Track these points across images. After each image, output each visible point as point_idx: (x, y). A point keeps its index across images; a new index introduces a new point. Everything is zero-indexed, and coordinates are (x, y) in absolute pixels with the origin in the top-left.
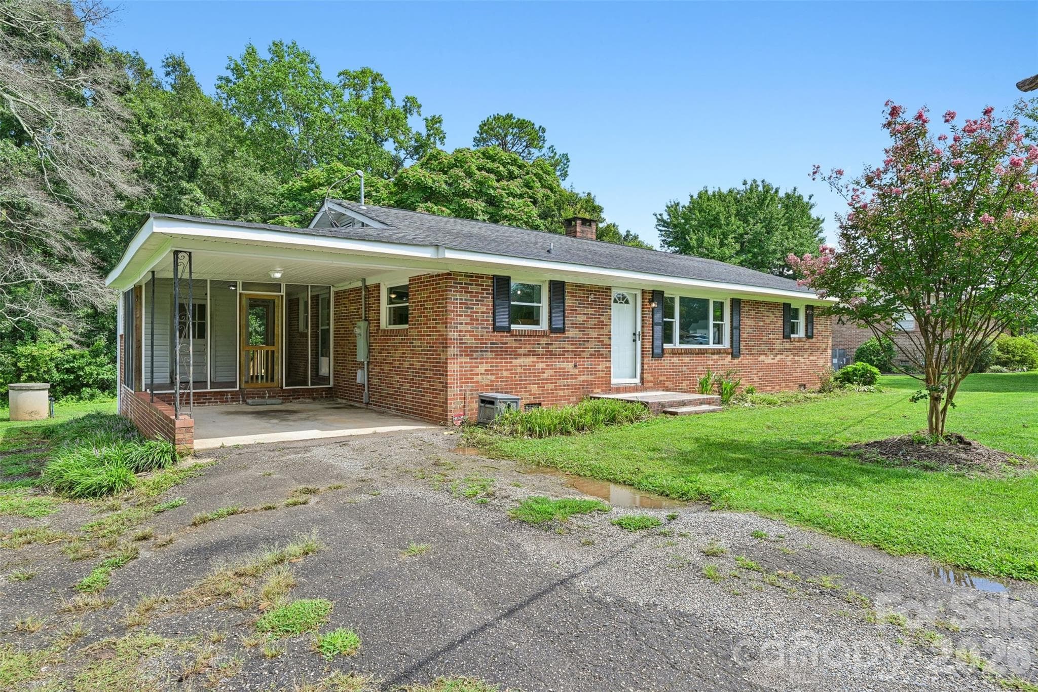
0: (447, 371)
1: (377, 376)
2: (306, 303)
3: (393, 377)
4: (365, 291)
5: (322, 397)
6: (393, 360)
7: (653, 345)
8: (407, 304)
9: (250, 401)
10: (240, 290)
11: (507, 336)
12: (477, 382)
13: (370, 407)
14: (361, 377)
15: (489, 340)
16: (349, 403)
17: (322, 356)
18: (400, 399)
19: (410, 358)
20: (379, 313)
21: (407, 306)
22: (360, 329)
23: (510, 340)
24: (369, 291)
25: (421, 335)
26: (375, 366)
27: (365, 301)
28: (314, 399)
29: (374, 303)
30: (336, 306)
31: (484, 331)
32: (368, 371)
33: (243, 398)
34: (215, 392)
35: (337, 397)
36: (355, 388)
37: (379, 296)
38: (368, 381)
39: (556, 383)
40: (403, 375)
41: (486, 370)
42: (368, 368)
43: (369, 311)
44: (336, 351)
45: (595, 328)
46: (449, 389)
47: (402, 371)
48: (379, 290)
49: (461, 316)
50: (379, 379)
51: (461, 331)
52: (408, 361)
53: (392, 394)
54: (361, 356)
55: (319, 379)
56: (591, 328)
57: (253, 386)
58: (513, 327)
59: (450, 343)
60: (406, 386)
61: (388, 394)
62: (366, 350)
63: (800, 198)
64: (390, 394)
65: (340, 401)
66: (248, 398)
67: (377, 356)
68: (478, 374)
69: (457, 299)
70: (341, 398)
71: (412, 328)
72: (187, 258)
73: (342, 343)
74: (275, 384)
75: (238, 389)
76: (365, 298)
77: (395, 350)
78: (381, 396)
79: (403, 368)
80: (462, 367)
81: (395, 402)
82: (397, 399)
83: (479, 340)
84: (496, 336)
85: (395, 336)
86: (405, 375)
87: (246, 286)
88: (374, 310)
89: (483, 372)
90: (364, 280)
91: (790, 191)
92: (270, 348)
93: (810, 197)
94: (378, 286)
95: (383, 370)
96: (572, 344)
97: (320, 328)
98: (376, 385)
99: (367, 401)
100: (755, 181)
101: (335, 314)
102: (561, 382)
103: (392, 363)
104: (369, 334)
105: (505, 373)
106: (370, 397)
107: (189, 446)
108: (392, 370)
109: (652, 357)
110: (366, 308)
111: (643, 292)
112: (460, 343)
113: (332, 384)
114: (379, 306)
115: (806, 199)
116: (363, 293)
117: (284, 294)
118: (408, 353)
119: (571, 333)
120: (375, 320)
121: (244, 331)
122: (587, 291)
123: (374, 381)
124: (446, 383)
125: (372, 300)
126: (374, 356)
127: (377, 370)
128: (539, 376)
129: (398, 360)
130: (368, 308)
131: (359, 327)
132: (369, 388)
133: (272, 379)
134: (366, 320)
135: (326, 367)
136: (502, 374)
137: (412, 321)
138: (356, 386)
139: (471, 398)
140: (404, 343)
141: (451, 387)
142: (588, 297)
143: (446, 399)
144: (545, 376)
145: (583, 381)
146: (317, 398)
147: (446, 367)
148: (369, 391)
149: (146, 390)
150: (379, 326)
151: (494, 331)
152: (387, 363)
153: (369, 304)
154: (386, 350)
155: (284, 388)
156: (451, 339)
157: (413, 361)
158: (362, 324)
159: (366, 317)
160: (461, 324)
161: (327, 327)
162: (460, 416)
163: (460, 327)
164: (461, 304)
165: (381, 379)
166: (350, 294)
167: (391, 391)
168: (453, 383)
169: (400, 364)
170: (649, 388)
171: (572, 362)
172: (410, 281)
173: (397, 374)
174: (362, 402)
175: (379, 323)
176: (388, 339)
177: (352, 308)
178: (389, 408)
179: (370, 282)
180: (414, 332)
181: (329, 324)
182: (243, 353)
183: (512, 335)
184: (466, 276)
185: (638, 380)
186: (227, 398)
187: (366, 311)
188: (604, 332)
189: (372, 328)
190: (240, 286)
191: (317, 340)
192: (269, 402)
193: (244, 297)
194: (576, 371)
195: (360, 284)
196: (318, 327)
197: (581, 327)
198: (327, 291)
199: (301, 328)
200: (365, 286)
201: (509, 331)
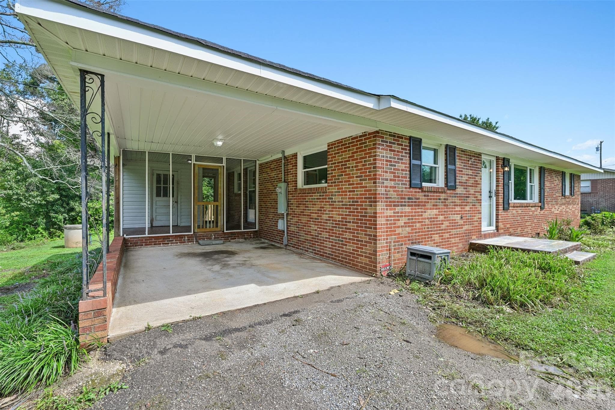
0: (376, 225)
1: (294, 224)
2: (240, 174)
3: (310, 227)
4: (285, 161)
5: (251, 237)
6: (311, 213)
7: (503, 200)
8: (326, 166)
9: (201, 242)
10: (193, 161)
11: (419, 192)
12: (399, 234)
13: (288, 248)
14: (281, 225)
15: (407, 195)
16: (271, 243)
17: (250, 208)
18: (318, 245)
19: (329, 211)
20: (296, 176)
21: (326, 168)
22: (281, 189)
23: (420, 195)
24: (287, 160)
25: (342, 192)
26: (293, 217)
27: (285, 168)
28: (245, 239)
29: (292, 169)
30: (260, 174)
31: (403, 187)
32: (287, 221)
33: (196, 239)
34: (176, 236)
35: (261, 238)
36: (275, 233)
37: (296, 163)
38: (287, 228)
39: (450, 232)
40: (321, 225)
41: (405, 223)
42: (287, 219)
43: (287, 175)
44: (260, 205)
45: (473, 186)
46: (378, 242)
47: (321, 222)
48: (297, 158)
49: (386, 172)
50: (297, 227)
51: (387, 187)
52: (326, 214)
53: (310, 240)
54: (282, 209)
55: (248, 225)
56: (470, 186)
57: (203, 230)
58: (424, 184)
59: (379, 198)
60: (325, 235)
61: (305, 239)
62: (286, 205)
64: (308, 240)
65: (263, 240)
66: (200, 239)
67: (295, 209)
68: (399, 227)
69: (383, 157)
70: (264, 239)
71: (332, 186)
72: (98, 82)
73: (265, 199)
74: (219, 228)
75: (192, 233)
76: (285, 166)
77: (313, 204)
78: (299, 240)
79: (322, 219)
80: (387, 220)
81: (313, 247)
82: (315, 245)
83: (400, 195)
84: (412, 192)
85: (312, 193)
86: (324, 225)
87: (198, 158)
88: (292, 174)
89: (403, 224)
90: (283, 152)
91: (485, 120)
92: (216, 203)
94: (295, 156)
95: (301, 220)
96: (460, 200)
97: (249, 190)
98: (294, 232)
99: (286, 243)
101: (259, 180)
102: (454, 232)
103: (310, 215)
104: (288, 192)
105: (418, 225)
106: (288, 241)
108: (310, 221)
109: (503, 210)
110: (285, 173)
111: (498, 158)
112: (386, 198)
113: (257, 227)
114: (296, 171)
116: (283, 162)
117: (225, 165)
118: (328, 207)
119: (460, 190)
120: (293, 181)
121: (197, 191)
122: (468, 155)
123: (292, 228)
124: (375, 236)
125: (290, 167)
126: (292, 209)
127: (295, 219)
128: (440, 227)
129: (316, 213)
130: (287, 173)
131: (280, 188)
132: (287, 233)
133: (217, 226)
134: (285, 182)
135: (252, 215)
136: (416, 226)
137: (332, 180)
138: (277, 231)
139: (395, 249)
140: (323, 199)
141: (379, 240)
142: (469, 161)
143: (375, 251)
144: (443, 227)
145: (466, 230)
146: (248, 238)
147: (376, 221)
148: (288, 236)
149: (123, 235)
150: (296, 186)
151: (410, 187)
152: (305, 215)
153: (287, 170)
154: (303, 204)
155: (225, 231)
156: (379, 194)
157: (332, 214)
158: (283, 185)
159: (285, 180)
160: (387, 180)
161: (254, 189)
162: (386, 266)
163: (386, 183)
164: (387, 161)
165: (299, 228)
166: (271, 164)
167: (309, 237)
168: (381, 236)
169: (318, 216)
170: (501, 233)
171: (459, 214)
172: (328, 146)
173: (315, 225)
174: (282, 244)
175: (296, 184)
176: (305, 196)
177: (273, 174)
178: (308, 251)
179: (288, 152)
180: (334, 189)
181: (255, 187)
182: (196, 207)
183: (422, 191)
184: (390, 135)
185: (494, 228)
186: (185, 240)
187: (285, 175)
188: (478, 189)
189: (291, 188)
190: (193, 158)
191: (246, 198)
192: (214, 242)
193: (197, 168)
194: (461, 222)
195: (280, 155)
196: (247, 189)
197: (465, 185)
198: (254, 164)
199: (236, 190)
200: (285, 157)
201: (421, 188)
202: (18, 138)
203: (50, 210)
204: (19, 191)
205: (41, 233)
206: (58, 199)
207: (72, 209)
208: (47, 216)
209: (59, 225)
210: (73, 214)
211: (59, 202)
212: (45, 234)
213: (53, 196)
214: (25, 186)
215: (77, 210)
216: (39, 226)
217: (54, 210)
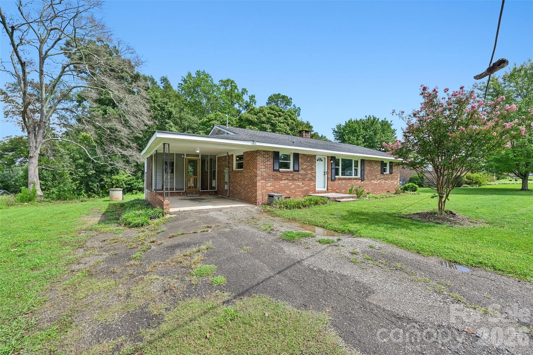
0: (256, 185)
1: (232, 187)
2: (208, 161)
3: (237, 187)
4: (228, 157)
5: (213, 194)
7: (331, 176)
9: (188, 195)
10: (185, 157)
11: (278, 173)
12: (267, 189)
13: (229, 198)
14: (226, 187)
15: (272, 174)
16: (222, 196)
17: (213, 180)
18: (240, 195)
20: (233, 165)
21: (243, 162)
22: (226, 170)
23: (279, 175)
25: (248, 173)
26: (231, 183)
27: (228, 160)
28: (210, 195)
29: (231, 161)
30: (218, 162)
31: (270, 171)
32: (229, 185)
33: (186, 194)
34: (177, 192)
37: (233, 159)
38: (229, 189)
39: (296, 190)
41: (270, 185)
44: (218, 178)
45: (310, 170)
47: (241, 185)
49: (262, 166)
51: (261, 171)
52: (243, 182)
54: (227, 179)
55: (212, 188)
57: (189, 190)
58: (280, 170)
59: (258, 175)
60: (242, 190)
63: (387, 122)
65: (219, 195)
68: (267, 186)
69: (260, 160)
71: (244, 170)
72: (168, 146)
73: (220, 175)
74: (197, 189)
75: (184, 191)
77: (239, 178)
78: (233, 194)
80: (262, 184)
81: (238, 196)
83: (268, 174)
84: (274, 173)
85: (238, 173)
86: (242, 187)
87: (188, 155)
88: (231, 164)
90: (228, 153)
91: (383, 119)
92: (195, 177)
93: (391, 121)
94: (232, 155)
95: (234, 185)
96: (301, 176)
98: (232, 190)
99: (229, 196)
100: (370, 116)
101: (218, 165)
102: (298, 190)
103: (237, 182)
104: (229, 172)
105: (277, 186)
106: (229, 194)
107: (168, 210)
108: (237, 185)
109: (331, 181)
111: (328, 157)
112: (261, 175)
113: (216, 190)
114: (233, 162)
115: (389, 122)
117: (200, 158)
118: (243, 179)
119: (301, 172)
120: (231, 167)
121: (187, 171)
122: (308, 156)
124: (256, 190)
126: (231, 180)
127: (232, 185)
128: (290, 187)
129: (239, 181)
130: (229, 163)
132: (229, 191)
135: (214, 183)
137: (244, 167)
138: (225, 190)
139: (265, 195)
140: (242, 175)
141: (258, 191)
142: (307, 159)
143: (256, 195)
144: (292, 187)
145: (306, 189)
149: (154, 191)
151: (273, 171)
154: (235, 178)
155: (200, 191)
157: (245, 182)
158: (227, 169)
159: (228, 166)
160: (262, 168)
162: (261, 201)
164: (262, 161)
166: (223, 158)
167: (237, 192)
169: (240, 183)
170: (330, 192)
171: (301, 182)
172: (244, 153)
173: (239, 186)
174: (227, 196)
175: (233, 168)
176: (236, 174)
177: (223, 163)
178: (236, 198)
179: (230, 154)
181: (215, 169)
182: (186, 178)
183: (280, 173)
184: (263, 151)
185: (326, 189)
186: (181, 194)
188: (314, 171)
189: (231, 170)
190: (185, 155)
191: (211, 174)
192: (195, 195)
193: (186, 159)
194: (303, 186)
195: (226, 154)
196: (212, 169)
197: (305, 170)
198: (215, 157)
199: (206, 170)
200: (228, 155)
201: (279, 171)
202: (54, 130)
203: (89, 180)
204: (71, 169)
205: (83, 195)
206: (95, 173)
207: (102, 180)
208: (87, 185)
209: (94, 189)
210: (103, 183)
211: (94, 175)
212: (85, 195)
213: (91, 171)
214: (75, 165)
215: (105, 180)
216: (82, 190)
217: (91, 180)
